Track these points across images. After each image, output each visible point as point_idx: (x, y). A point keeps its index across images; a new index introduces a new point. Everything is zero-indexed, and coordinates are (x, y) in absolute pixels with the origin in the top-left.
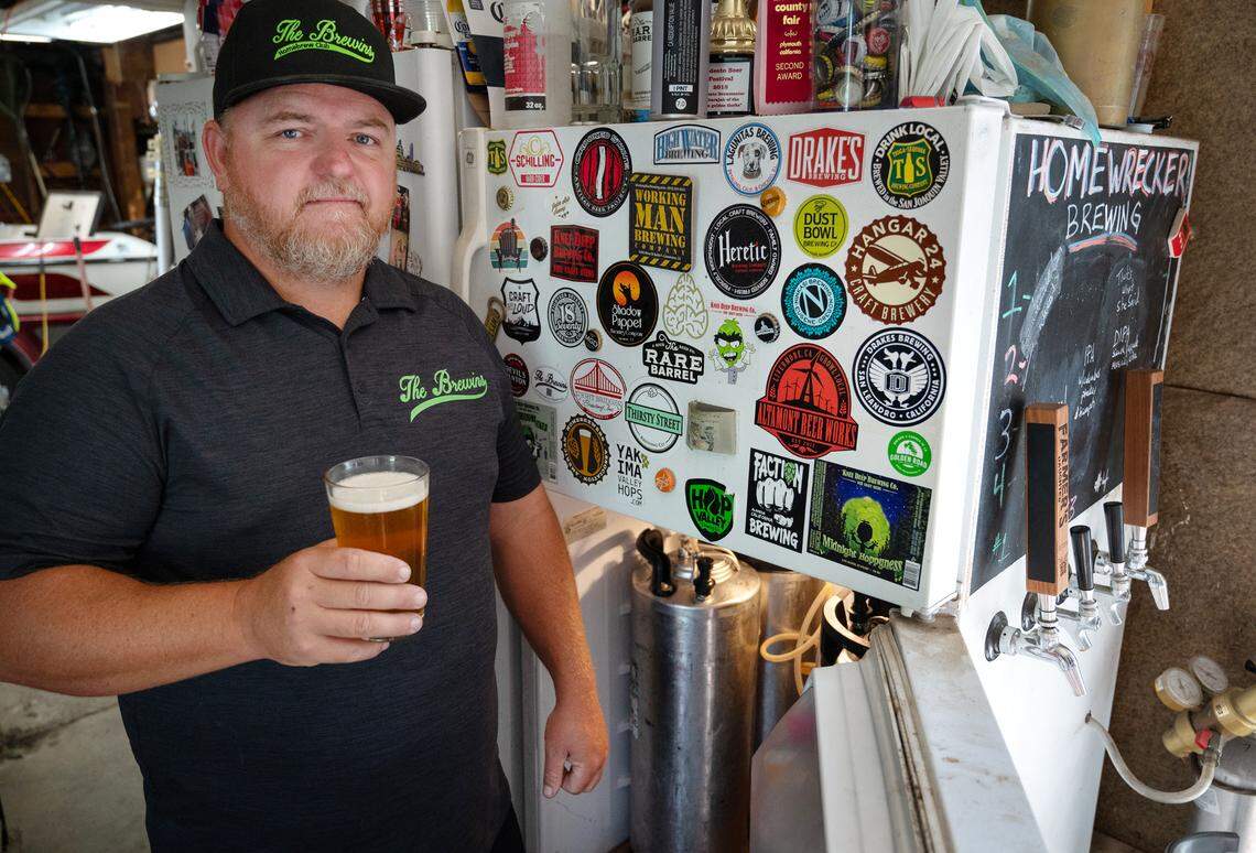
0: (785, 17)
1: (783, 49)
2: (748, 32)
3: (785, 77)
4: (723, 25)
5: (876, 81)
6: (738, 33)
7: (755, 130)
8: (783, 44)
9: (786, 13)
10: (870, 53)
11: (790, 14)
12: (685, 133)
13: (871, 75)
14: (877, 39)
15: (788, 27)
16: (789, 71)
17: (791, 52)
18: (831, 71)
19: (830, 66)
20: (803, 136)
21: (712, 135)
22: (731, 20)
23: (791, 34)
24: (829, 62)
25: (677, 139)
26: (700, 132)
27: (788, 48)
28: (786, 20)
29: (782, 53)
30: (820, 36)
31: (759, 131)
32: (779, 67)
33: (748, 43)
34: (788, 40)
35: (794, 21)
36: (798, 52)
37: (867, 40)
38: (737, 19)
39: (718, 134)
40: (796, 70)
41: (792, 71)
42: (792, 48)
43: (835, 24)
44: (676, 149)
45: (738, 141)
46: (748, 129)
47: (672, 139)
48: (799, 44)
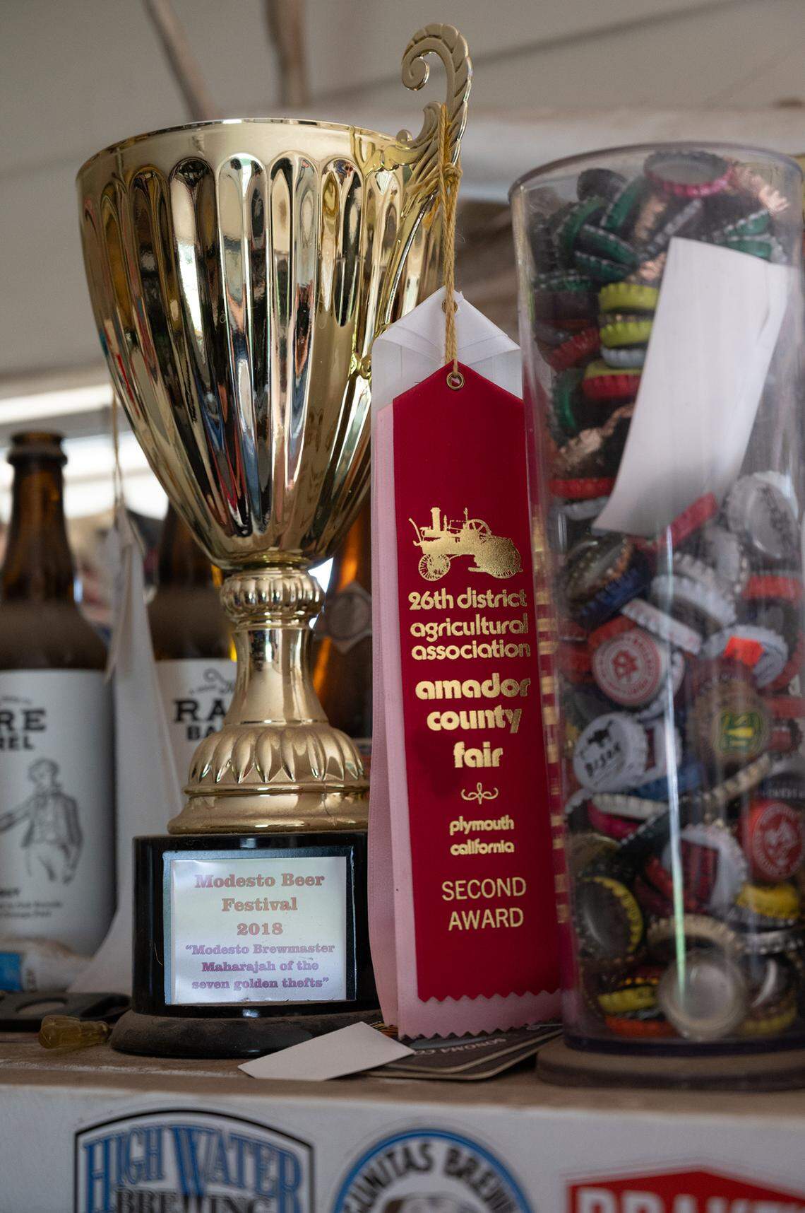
0: (459, 748)
1: (461, 838)
2: (332, 768)
3: (471, 920)
4: (257, 750)
5: (780, 958)
6: (303, 769)
7: (439, 1150)
8: (458, 825)
9: (459, 734)
10: (760, 879)
11: (473, 739)
12: (185, 1138)
13: (760, 941)
14: (772, 837)
15: (471, 776)
16: (481, 905)
17: (485, 849)
18: (637, 929)
19: (634, 915)
20: (618, 1187)
21: (283, 1156)
22: (280, 733)
23: (480, 795)
24: (629, 902)
25: (154, 1153)
26: (240, 1141)
27: (474, 835)
28: (462, 755)
29: (457, 850)
30: (584, 818)
31: (453, 1156)
32: (453, 890)
33: (332, 800)
34: (473, 812)
35: (485, 757)
36: (503, 847)
37: (739, 837)
38: (294, 730)
39: (302, 1153)
40: (505, 902)
41: (494, 904)
42: (487, 837)
43: (634, 792)
44: (154, 1186)
45: (376, 1183)
46: (414, 1145)
47: (137, 1152)
48: (505, 823)
